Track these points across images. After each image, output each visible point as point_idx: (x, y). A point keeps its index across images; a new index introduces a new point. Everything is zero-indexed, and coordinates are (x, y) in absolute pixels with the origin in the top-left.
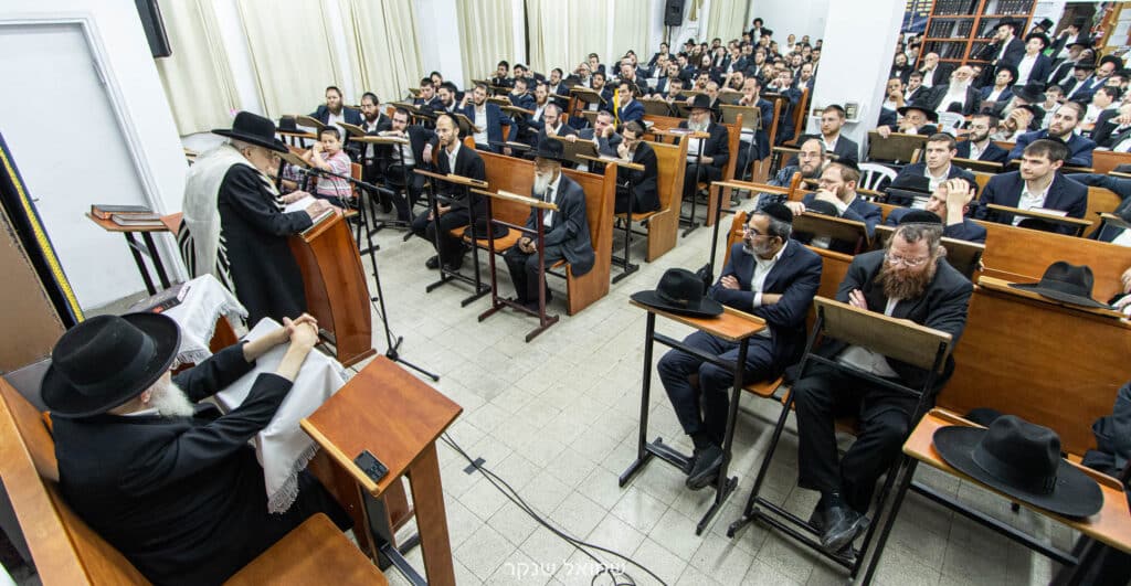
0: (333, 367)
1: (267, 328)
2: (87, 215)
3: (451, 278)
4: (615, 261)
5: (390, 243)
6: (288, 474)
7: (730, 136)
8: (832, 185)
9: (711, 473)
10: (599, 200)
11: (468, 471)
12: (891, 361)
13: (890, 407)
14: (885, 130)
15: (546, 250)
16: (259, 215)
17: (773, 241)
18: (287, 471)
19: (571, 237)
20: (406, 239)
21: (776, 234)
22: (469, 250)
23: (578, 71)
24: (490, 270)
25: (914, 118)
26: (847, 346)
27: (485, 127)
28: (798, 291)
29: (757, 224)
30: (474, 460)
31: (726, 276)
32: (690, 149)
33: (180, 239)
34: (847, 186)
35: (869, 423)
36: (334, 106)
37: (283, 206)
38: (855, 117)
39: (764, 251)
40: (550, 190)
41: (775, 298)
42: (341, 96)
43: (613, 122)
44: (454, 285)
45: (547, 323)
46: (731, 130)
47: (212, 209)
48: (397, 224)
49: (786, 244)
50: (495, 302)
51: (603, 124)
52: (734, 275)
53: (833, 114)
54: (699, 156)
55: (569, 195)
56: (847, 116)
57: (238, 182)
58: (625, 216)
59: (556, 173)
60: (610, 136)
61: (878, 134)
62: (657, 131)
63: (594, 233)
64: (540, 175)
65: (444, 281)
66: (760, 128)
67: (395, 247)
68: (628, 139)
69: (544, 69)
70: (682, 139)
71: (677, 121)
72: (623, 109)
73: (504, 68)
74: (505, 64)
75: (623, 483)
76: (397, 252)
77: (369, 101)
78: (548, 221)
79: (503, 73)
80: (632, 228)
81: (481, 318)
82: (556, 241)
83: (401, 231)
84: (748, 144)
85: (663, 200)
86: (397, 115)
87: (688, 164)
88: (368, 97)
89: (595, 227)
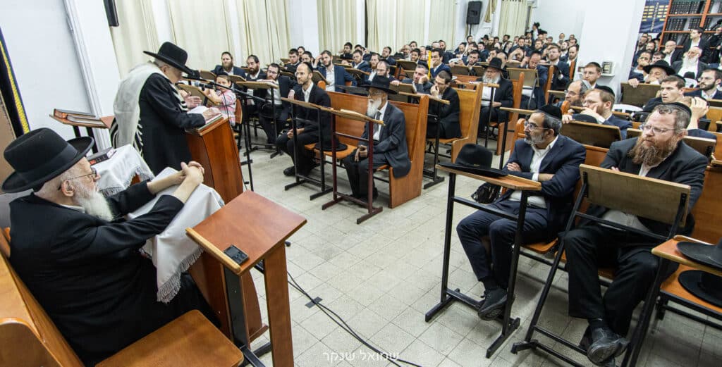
0: (213, 195)
1: (169, 173)
2: (50, 116)
3: (304, 181)
4: (426, 174)
5: (261, 159)
6: (174, 272)
7: (515, 89)
8: (594, 104)
9: (498, 307)
10: (415, 122)
11: (309, 306)
12: (642, 220)
13: (641, 250)
14: (634, 82)
15: (375, 156)
16: (168, 110)
17: (547, 133)
18: (174, 269)
19: (394, 148)
20: (272, 157)
21: (549, 127)
22: (319, 165)
23: (403, 50)
24: (332, 178)
25: (656, 73)
26: (608, 210)
27: (333, 82)
28: (566, 172)
29: (535, 119)
30: (313, 298)
31: (511, 163)
32: (484, 97)
33: (111, 132)
34: (605, 105)
35: (626, 262)
36: (227, 65)
37: (186, 109)
38: (610, 73)
39: (540, 141)
40: (379, 114)
41: (549, 176)
42: (232, 58)
43: (427, 74)
44: (306, 186)
45: (374, 212)
46: (515, 84)
47: (134, 104)
48: (266, 148)
49: (557, 137)
50: (335, 196)
51: (420, 74)
52: (517, 162)
53: (593, 69)
54: (491, 101)
55: (393, 117)
56: (604, 71)
57: (154, 85)
58: (434, 140)
59: (383, 101)
60: (425, 83)
61: (628, 84)
62: (459, 82)
63: (411, 147)
64: (371, 102)
65: (298, 184)
66: (538, 86)
67: (264, 162)
68: (439, 84)
69: (378, 50)
70: (478, 88)
71: (475, 78)
72: (435, 70)
73: (348, 47)
74: (349, 44)
75: (429, 318)
76: (265, 165)
77: (252, 60)
78: (376, 136)
79: (348, 50)
80: (439, 152)
81: (325, 207)
82: (383, 150)
83: (269, 152)
84: (529, 98)
85: (463, 131)
86: (271, 68)
87: (482, 107)
88: (252, 57)
89: (411, 142)
